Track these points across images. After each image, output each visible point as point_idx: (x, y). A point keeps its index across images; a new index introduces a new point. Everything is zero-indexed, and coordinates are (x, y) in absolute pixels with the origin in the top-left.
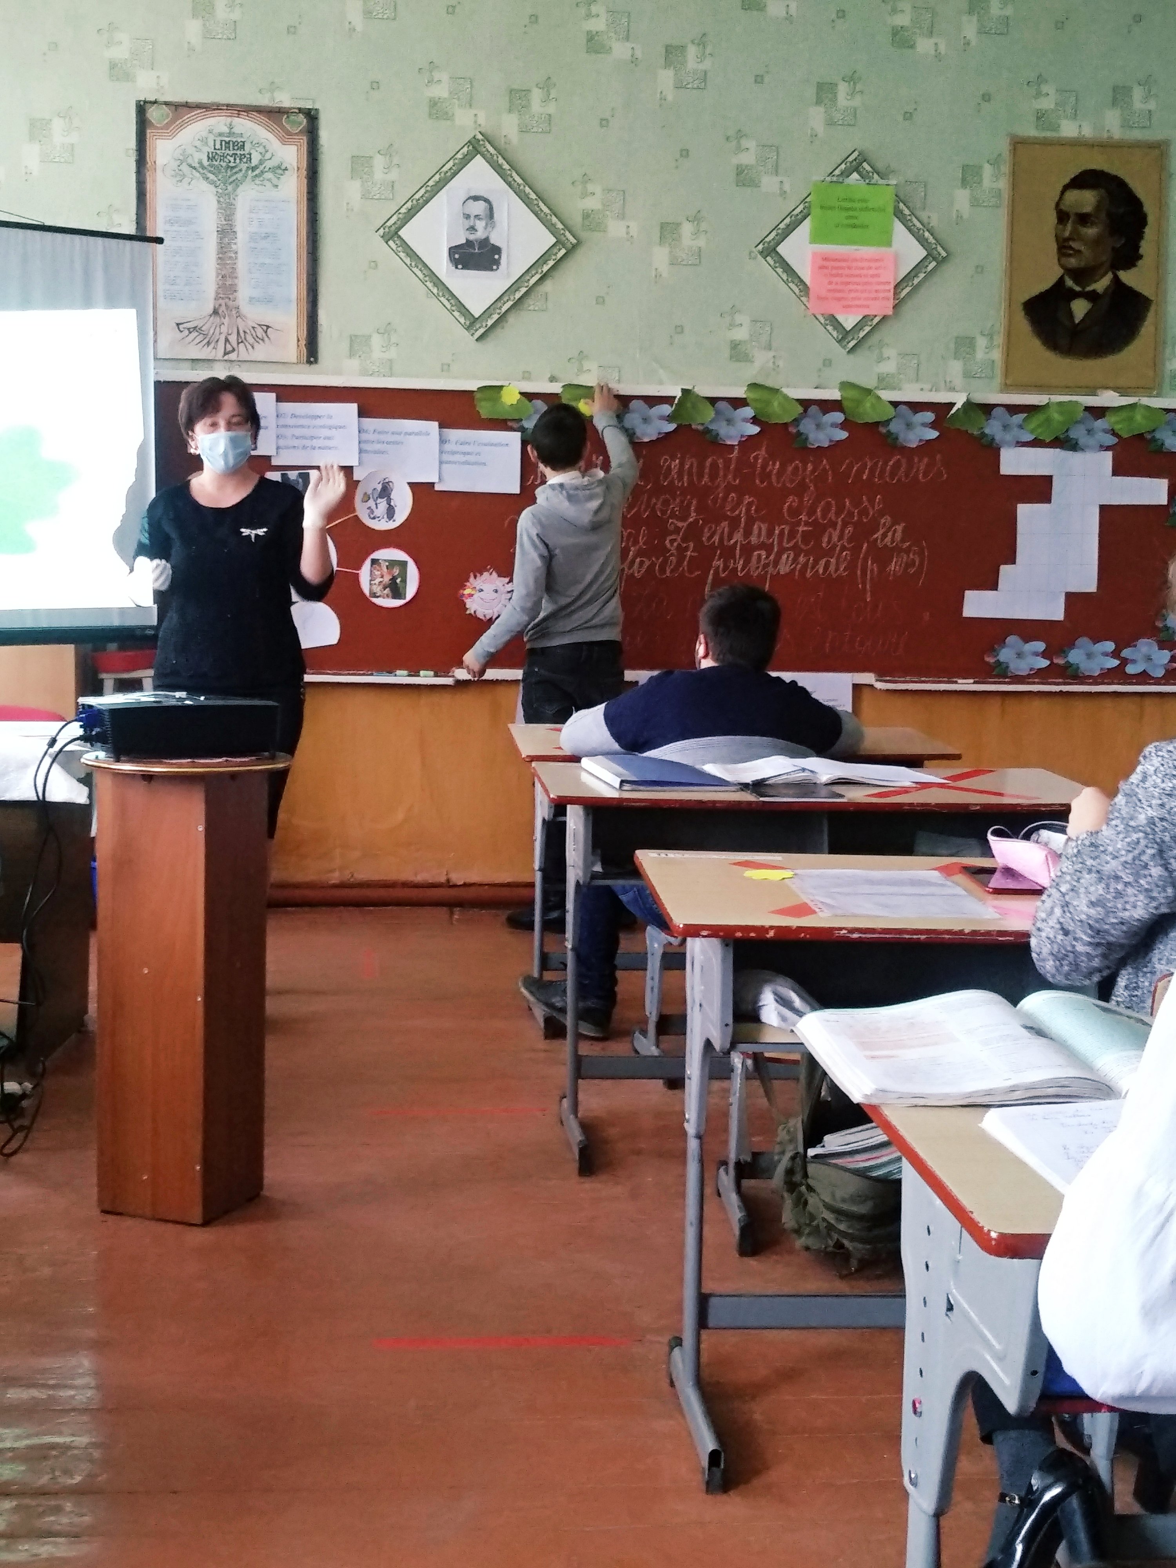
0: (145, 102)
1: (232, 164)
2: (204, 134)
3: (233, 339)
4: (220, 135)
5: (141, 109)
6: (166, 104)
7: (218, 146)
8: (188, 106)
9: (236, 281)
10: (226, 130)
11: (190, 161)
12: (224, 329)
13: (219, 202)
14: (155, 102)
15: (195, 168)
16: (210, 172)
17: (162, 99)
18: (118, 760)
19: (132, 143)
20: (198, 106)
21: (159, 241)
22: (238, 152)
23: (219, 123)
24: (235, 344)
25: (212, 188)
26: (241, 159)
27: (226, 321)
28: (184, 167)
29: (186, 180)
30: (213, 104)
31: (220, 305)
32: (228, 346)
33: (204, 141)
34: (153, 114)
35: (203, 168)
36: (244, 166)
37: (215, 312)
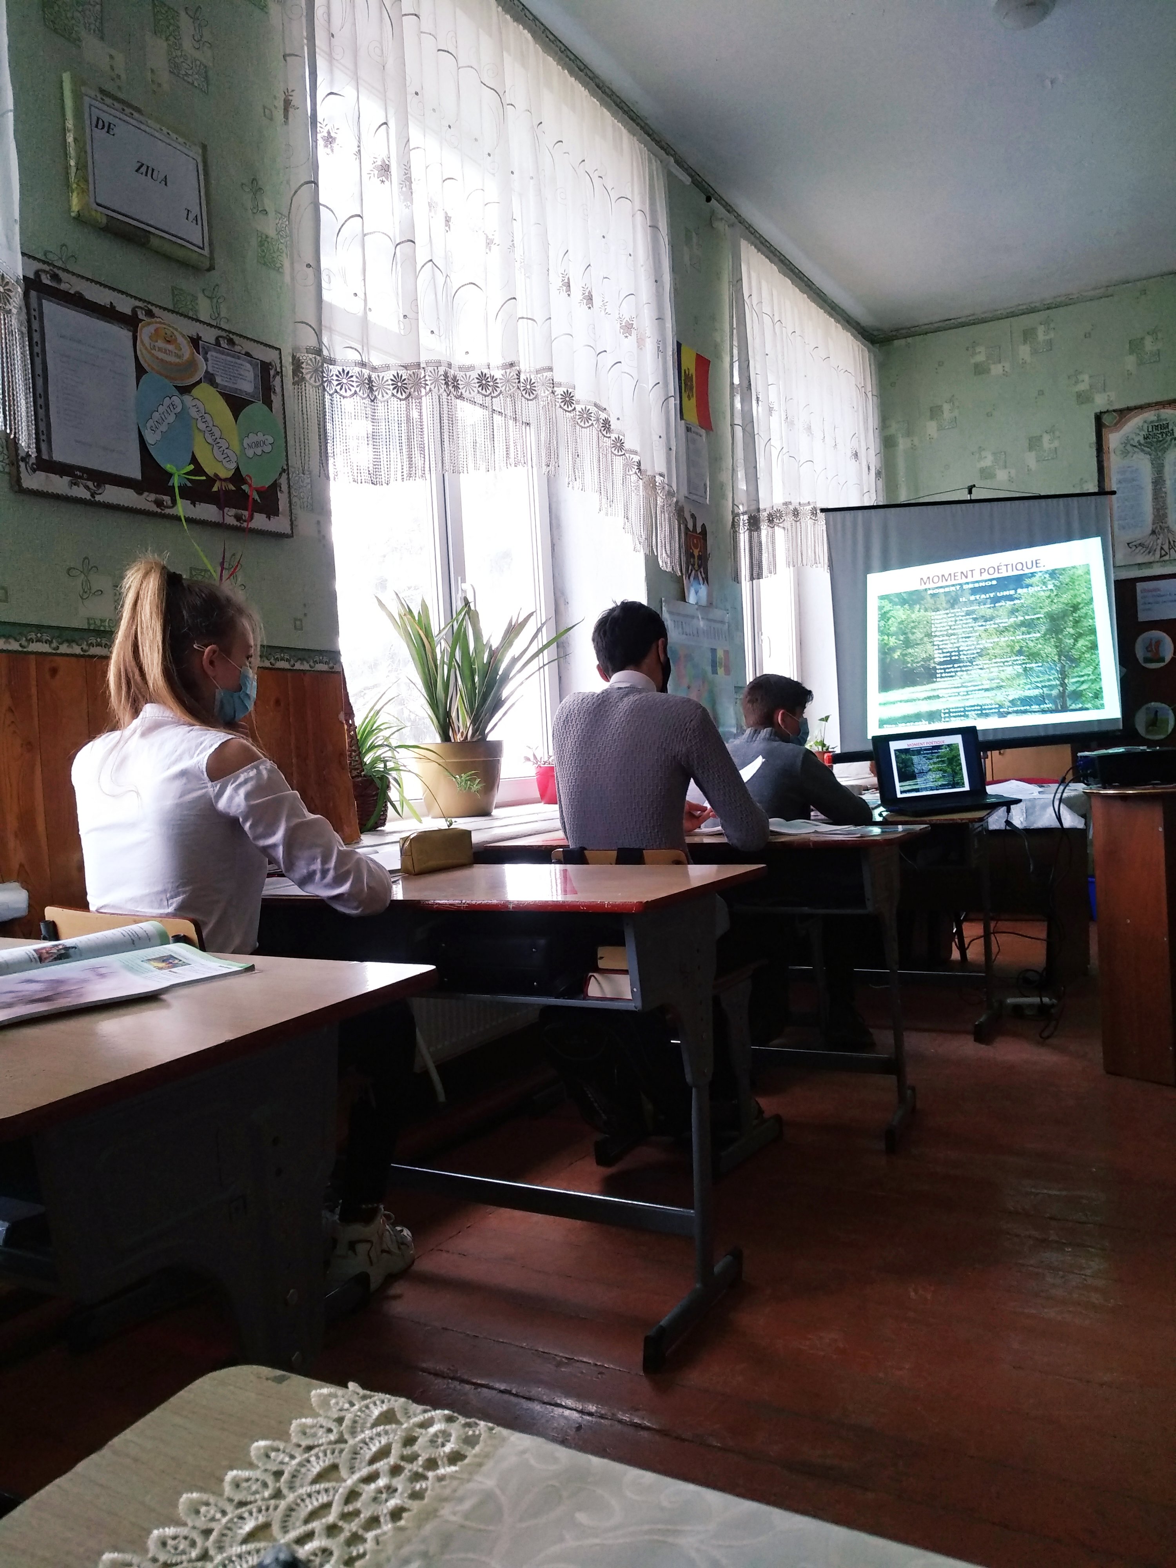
0: (1101, 413)
1: (1161, 439)
2: (1140, 424)
3: (1166, 547)
4: (1152, 422)
5: (1098, 418)
6: (1114, 411)
7: (1150, 429)
8: (1129, 409)
9: (1166, 511)
10: (1155, 418)
11: (1132, 442)
12: (1159, 542)
13: (1152, 464)
14: (1108, 411)
15: (1135, 446)
16: (1145, 446)
17: (1111, 408)
18: (1105, 788)
19: (1093, 438)
20: (1136, 408)
21: (1114, 493)
22: (1164, 431)
23: (1150, 415)
24: (1167, 551)
25: (1148, 456)
26: (1166, 435)
27: (1161, 537)
28: (1129, 448)
29: (1131, 454)
30: (1146, 404)
31: (1156, 528)
32: (1163, 551)
33: (1142, 429)
34: (1106, 419)
35: (1140, 444)
36: (1169, 438)
37: (1153, 532)
